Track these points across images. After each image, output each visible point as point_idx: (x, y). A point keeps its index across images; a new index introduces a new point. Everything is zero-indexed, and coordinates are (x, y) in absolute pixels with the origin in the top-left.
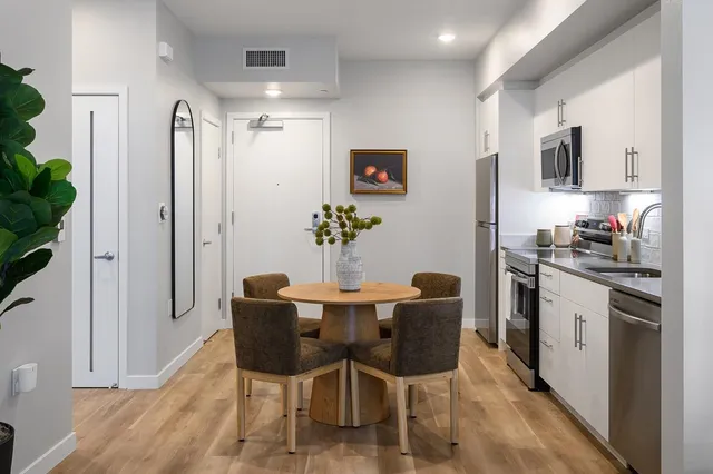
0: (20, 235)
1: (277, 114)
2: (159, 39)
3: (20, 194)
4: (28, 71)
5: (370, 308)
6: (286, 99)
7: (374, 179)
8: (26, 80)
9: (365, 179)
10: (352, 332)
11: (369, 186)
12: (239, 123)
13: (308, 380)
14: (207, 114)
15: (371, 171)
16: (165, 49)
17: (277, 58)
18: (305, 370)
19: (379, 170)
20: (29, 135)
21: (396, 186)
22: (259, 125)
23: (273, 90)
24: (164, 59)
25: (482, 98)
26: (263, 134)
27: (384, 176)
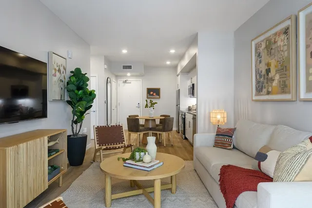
0: (88, 102)
1: (129, 80)
2: (105, 64)
3: (87, 96)
4: (86, 74)
5: (154, 120)
6: (132, 76)
7: (152, 95)
8: (86, 75)
9: (150, 95)
10: (150, 125)
11: (152, 97)
12: (120, 82)
13: (142, 134)
14: (113, 80)
15: (152, 93)
16: (106, 66)
17: (130, 67)
18: (141, 131)
19: (154, 93)
20: (87, 85)
21: (158, 97)
22: (125, 82)
23: (129, 74)
24: (105, 69)
25: (178, 76)
26: (126, 84)
27: (155, 94)
